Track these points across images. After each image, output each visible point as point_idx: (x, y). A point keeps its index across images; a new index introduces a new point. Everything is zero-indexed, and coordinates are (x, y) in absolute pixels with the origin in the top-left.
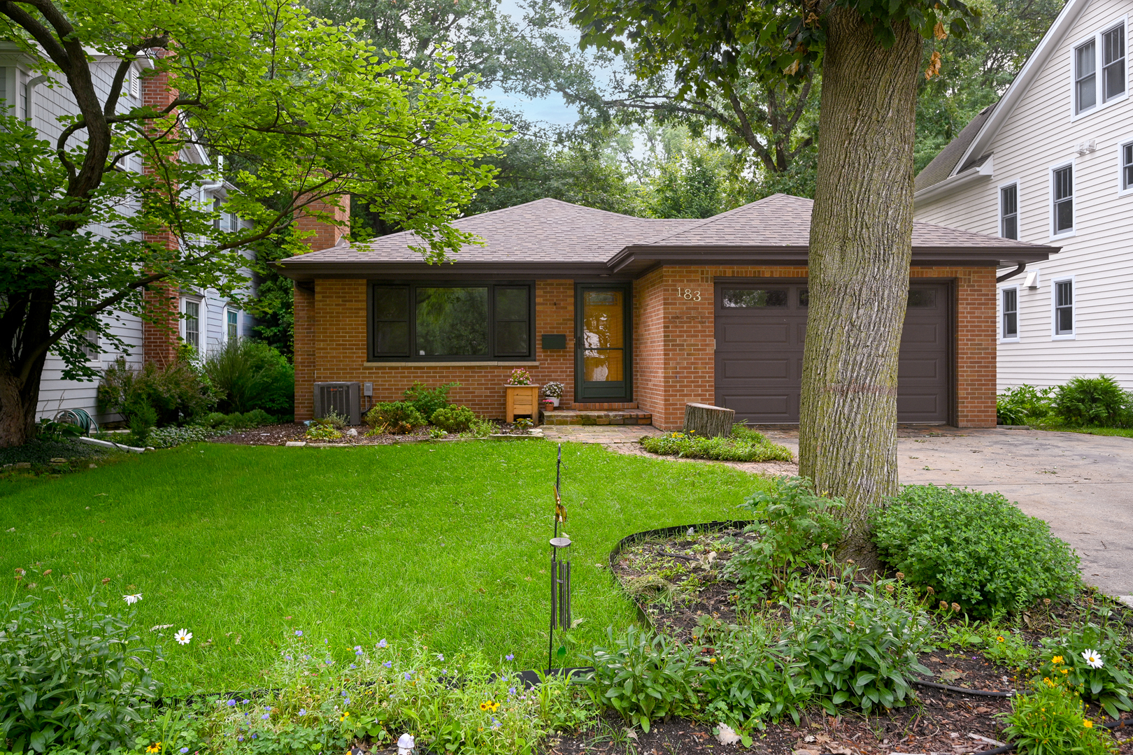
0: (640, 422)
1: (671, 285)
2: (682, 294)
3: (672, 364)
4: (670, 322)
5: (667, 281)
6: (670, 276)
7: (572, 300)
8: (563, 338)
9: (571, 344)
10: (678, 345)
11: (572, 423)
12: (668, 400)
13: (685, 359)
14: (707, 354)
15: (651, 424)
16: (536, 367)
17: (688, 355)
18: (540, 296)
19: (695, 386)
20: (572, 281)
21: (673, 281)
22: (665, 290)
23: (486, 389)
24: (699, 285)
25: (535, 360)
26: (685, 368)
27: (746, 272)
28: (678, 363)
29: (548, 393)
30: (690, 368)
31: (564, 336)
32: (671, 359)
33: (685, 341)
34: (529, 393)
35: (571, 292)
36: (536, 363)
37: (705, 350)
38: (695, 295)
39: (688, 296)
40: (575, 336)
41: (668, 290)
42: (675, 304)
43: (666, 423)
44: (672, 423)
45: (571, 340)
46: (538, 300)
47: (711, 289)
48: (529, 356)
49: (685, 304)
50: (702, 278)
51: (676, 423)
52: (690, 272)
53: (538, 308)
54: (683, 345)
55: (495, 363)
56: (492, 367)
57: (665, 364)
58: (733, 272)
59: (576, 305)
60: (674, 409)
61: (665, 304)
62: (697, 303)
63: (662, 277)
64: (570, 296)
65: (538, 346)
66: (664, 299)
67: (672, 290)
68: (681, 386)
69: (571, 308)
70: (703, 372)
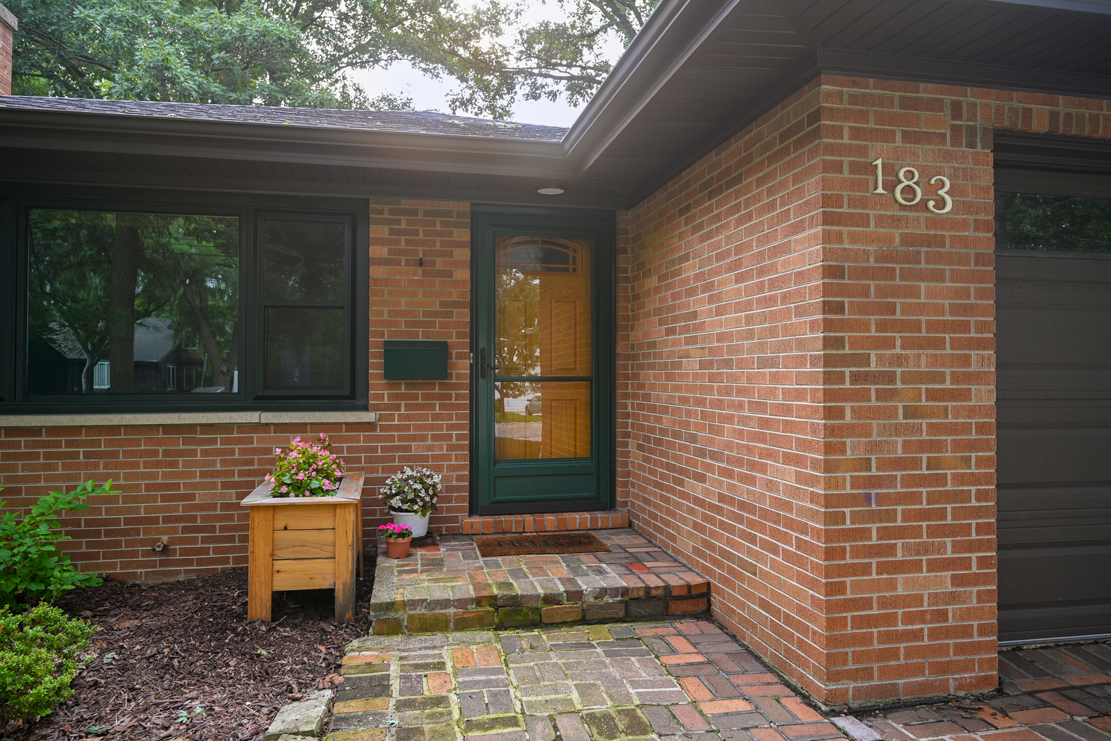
0: (676, 607)
1: (847, 150)
2: (890, 186)
3: (853, 448)
4: (843, 290)
5: (837, 132)
6: (847, 115)
7: (464, 254)
8: (441, 350)
9: (462, 367)
10: (875, 377)
11: (462, 624)
12: (839, 588)
13: (897, 430)
14: (972, 411)
15: (707, 614)
16: (369, 426)
17: (910, 413)
18: (381, 242)
19: (932, 532)
20: (465, 207)
21: (856, 133)
22: (829, 167)
23: (225, 486)
24: (948, 156)
25: (365, 408)
26: (899, 464)
27: (1094, 119)
28: (874, 447)
29: (396, 502)
30: (916, 463)
31: (444, 346)
32: (851, 430)
33: (899, 360)
34: (325, 521)
35: (464, 235)
36: (369, 417)
37: (964, 395)
38: (931, 191)
39: (908, 191)
40: (473, 346)
41: (838, 167)
42: (863, 221)
43: (832, 677)
44: (854, 675)
45: (461, 356)
46: (376, 251)
47: (986, 175)
48: (352, 396)
49: (896, 221)
50: (955, 130)
51: (868, 673)
52: (915, 104)
53: (375, 272)
54: (891, 377)
55: (253, 417)
56: (242, 427)
57: (829, 448)
58: (1054, 116)
59: (474, 266)
60: (859, 622)
61: (828, 219)
62: (937, 222)
63: (815, 116)
64: (461, 245)
65: (375, 369)
66: (827, 201)
67: (855, 168)
68: (884, 533)
69: (463, 274)
70: (959, 479)
